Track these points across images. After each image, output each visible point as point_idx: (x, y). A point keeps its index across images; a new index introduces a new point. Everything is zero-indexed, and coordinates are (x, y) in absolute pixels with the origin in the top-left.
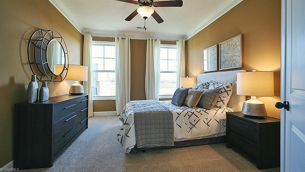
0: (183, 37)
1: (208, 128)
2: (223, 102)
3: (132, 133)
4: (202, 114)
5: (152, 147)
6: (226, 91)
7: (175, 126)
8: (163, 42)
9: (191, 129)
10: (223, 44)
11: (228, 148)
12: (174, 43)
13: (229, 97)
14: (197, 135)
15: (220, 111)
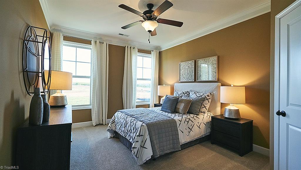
0: (157, 48)
1: (199, 131)
2: (206, 108)
3: (148, 144)
4: (195, 119)
5: (163, 154)
6: (207, 99)
7: (179, 132)
8: (140, 51)
9: (189, 132)
10: (201, 60)
11: (213, 144)
12: (149, 52)
13: (209, 104)
14: (194, 137)
15: (206, 115)
